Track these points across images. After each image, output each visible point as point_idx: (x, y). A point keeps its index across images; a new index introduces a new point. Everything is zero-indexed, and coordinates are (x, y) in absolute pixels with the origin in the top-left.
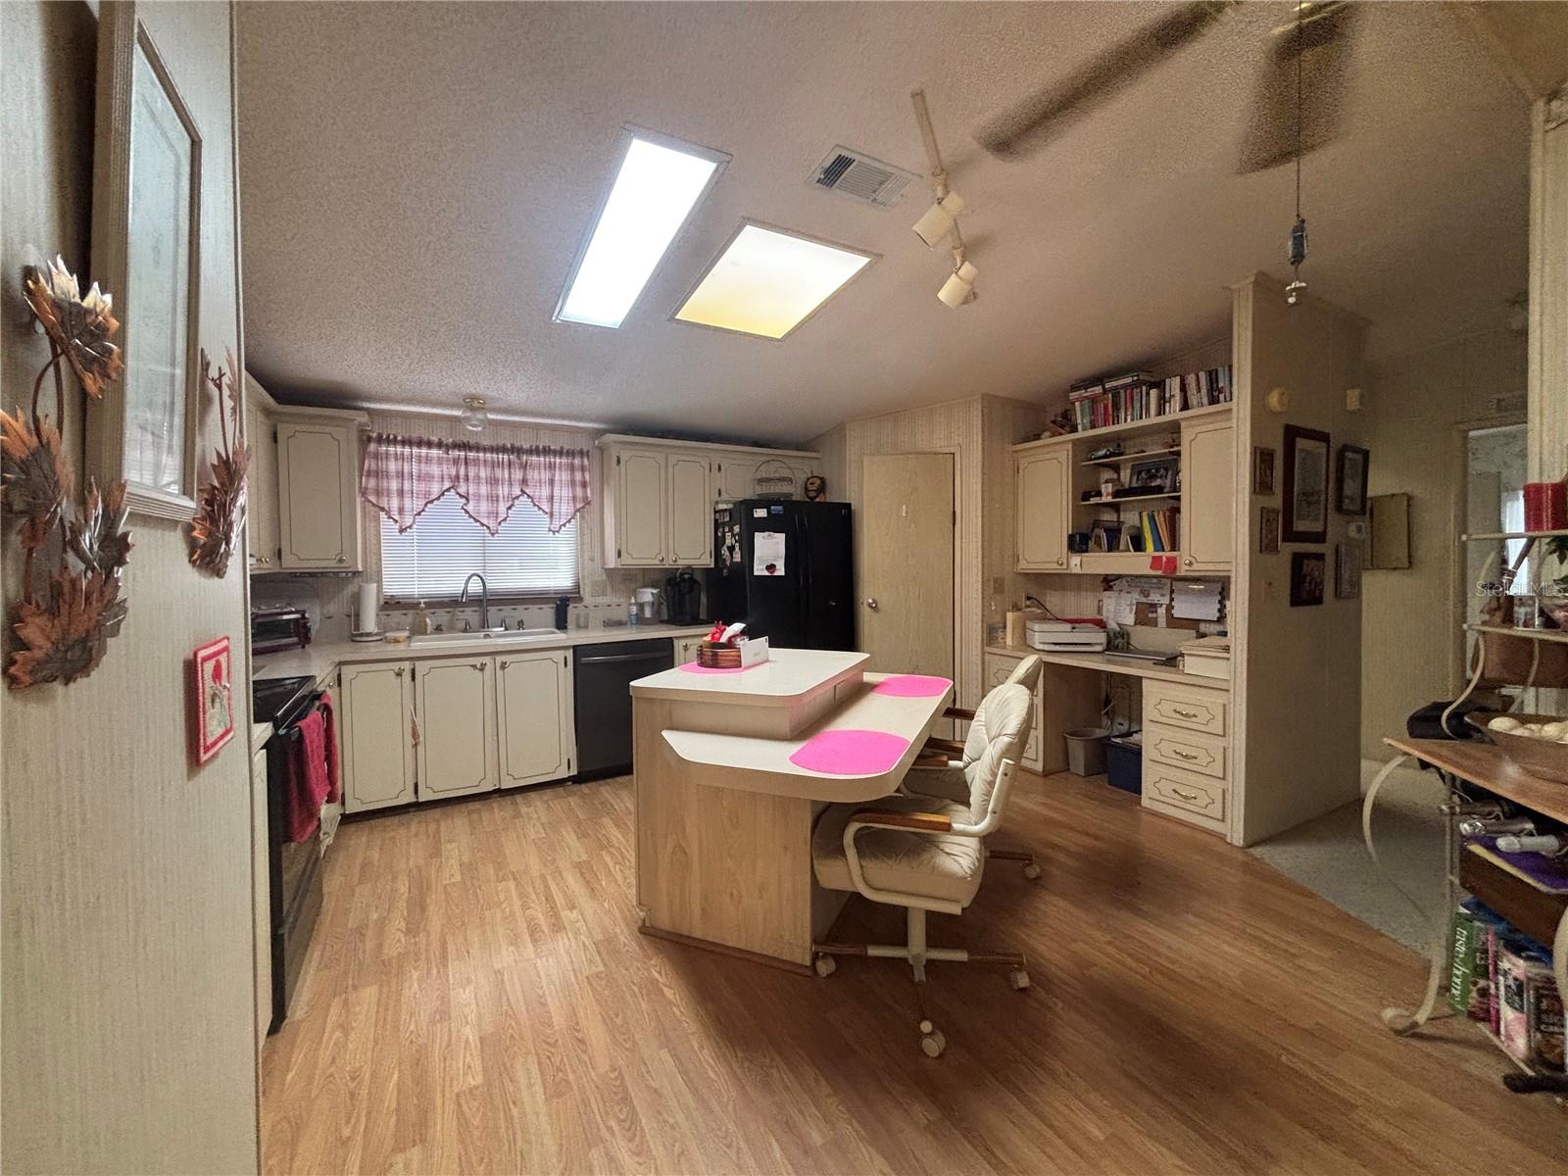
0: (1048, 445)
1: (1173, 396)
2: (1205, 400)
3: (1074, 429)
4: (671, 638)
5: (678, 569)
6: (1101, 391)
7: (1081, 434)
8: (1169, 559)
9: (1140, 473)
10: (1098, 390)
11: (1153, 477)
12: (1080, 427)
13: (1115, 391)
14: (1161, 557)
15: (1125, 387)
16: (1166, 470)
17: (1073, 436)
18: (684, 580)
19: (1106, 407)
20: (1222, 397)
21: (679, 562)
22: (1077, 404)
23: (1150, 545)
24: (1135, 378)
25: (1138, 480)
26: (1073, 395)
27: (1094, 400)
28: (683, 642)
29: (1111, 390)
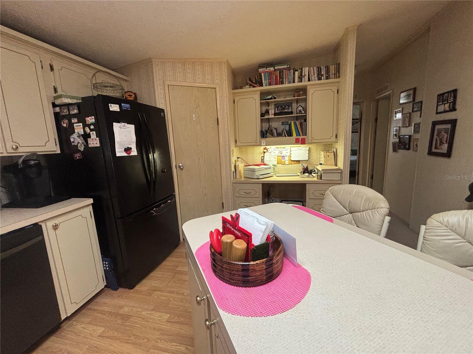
0: (247, 92)
1: (306, 75)
2: (316, 78)
3: (261, 85)
4: (36, 225)
5: (21, 156)
6: (273, 70)
7: (265, 88)
8: (302, 139)
9: (278, 107)
10: (272, 69)
11: (284, 109)
12: (264, 84)
13: (281, 71)
14: (299, 138)
15: (284, 69)
16: (289, 106)
17: (261, 88)
18: (31, 166)
19: (276, 77)
20: (323, 78)
21: (20, 150)
22: (263, 74)
23: (294, 134)
24: (288, 66)
25: (278, 110)
26: (261, 70)
27: (270, 73)
28: (50, 224)
29: (278, 70)
